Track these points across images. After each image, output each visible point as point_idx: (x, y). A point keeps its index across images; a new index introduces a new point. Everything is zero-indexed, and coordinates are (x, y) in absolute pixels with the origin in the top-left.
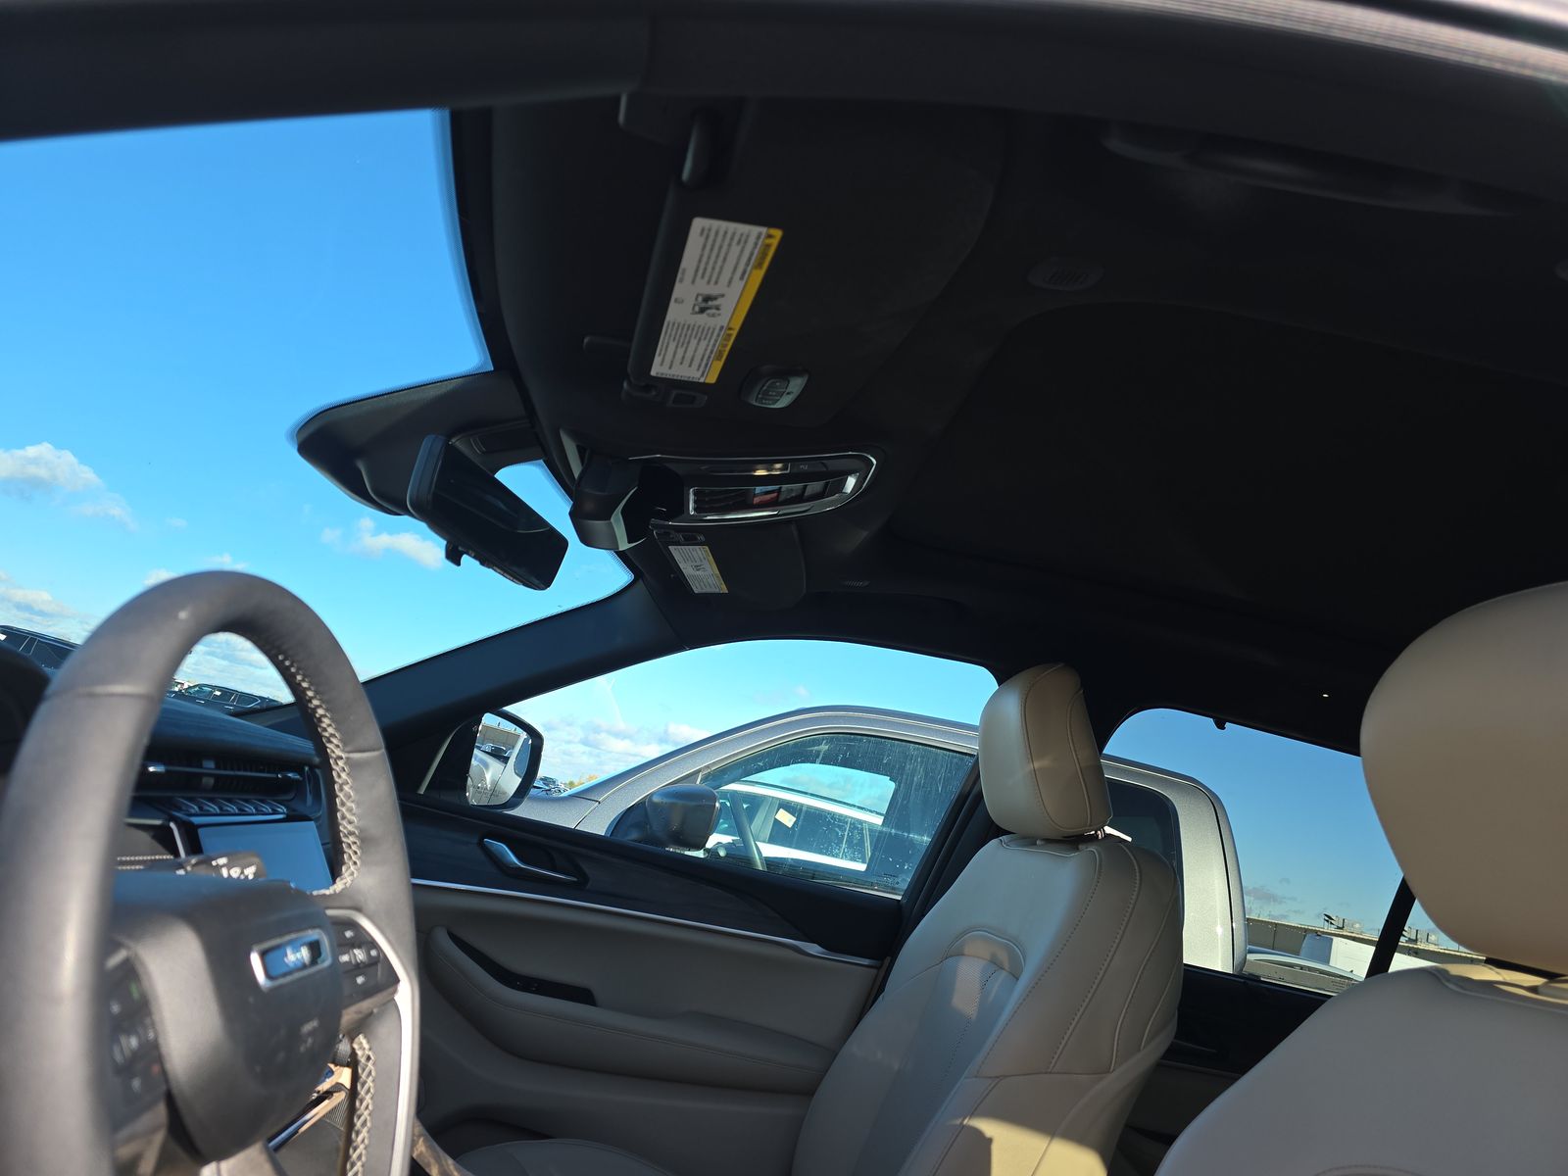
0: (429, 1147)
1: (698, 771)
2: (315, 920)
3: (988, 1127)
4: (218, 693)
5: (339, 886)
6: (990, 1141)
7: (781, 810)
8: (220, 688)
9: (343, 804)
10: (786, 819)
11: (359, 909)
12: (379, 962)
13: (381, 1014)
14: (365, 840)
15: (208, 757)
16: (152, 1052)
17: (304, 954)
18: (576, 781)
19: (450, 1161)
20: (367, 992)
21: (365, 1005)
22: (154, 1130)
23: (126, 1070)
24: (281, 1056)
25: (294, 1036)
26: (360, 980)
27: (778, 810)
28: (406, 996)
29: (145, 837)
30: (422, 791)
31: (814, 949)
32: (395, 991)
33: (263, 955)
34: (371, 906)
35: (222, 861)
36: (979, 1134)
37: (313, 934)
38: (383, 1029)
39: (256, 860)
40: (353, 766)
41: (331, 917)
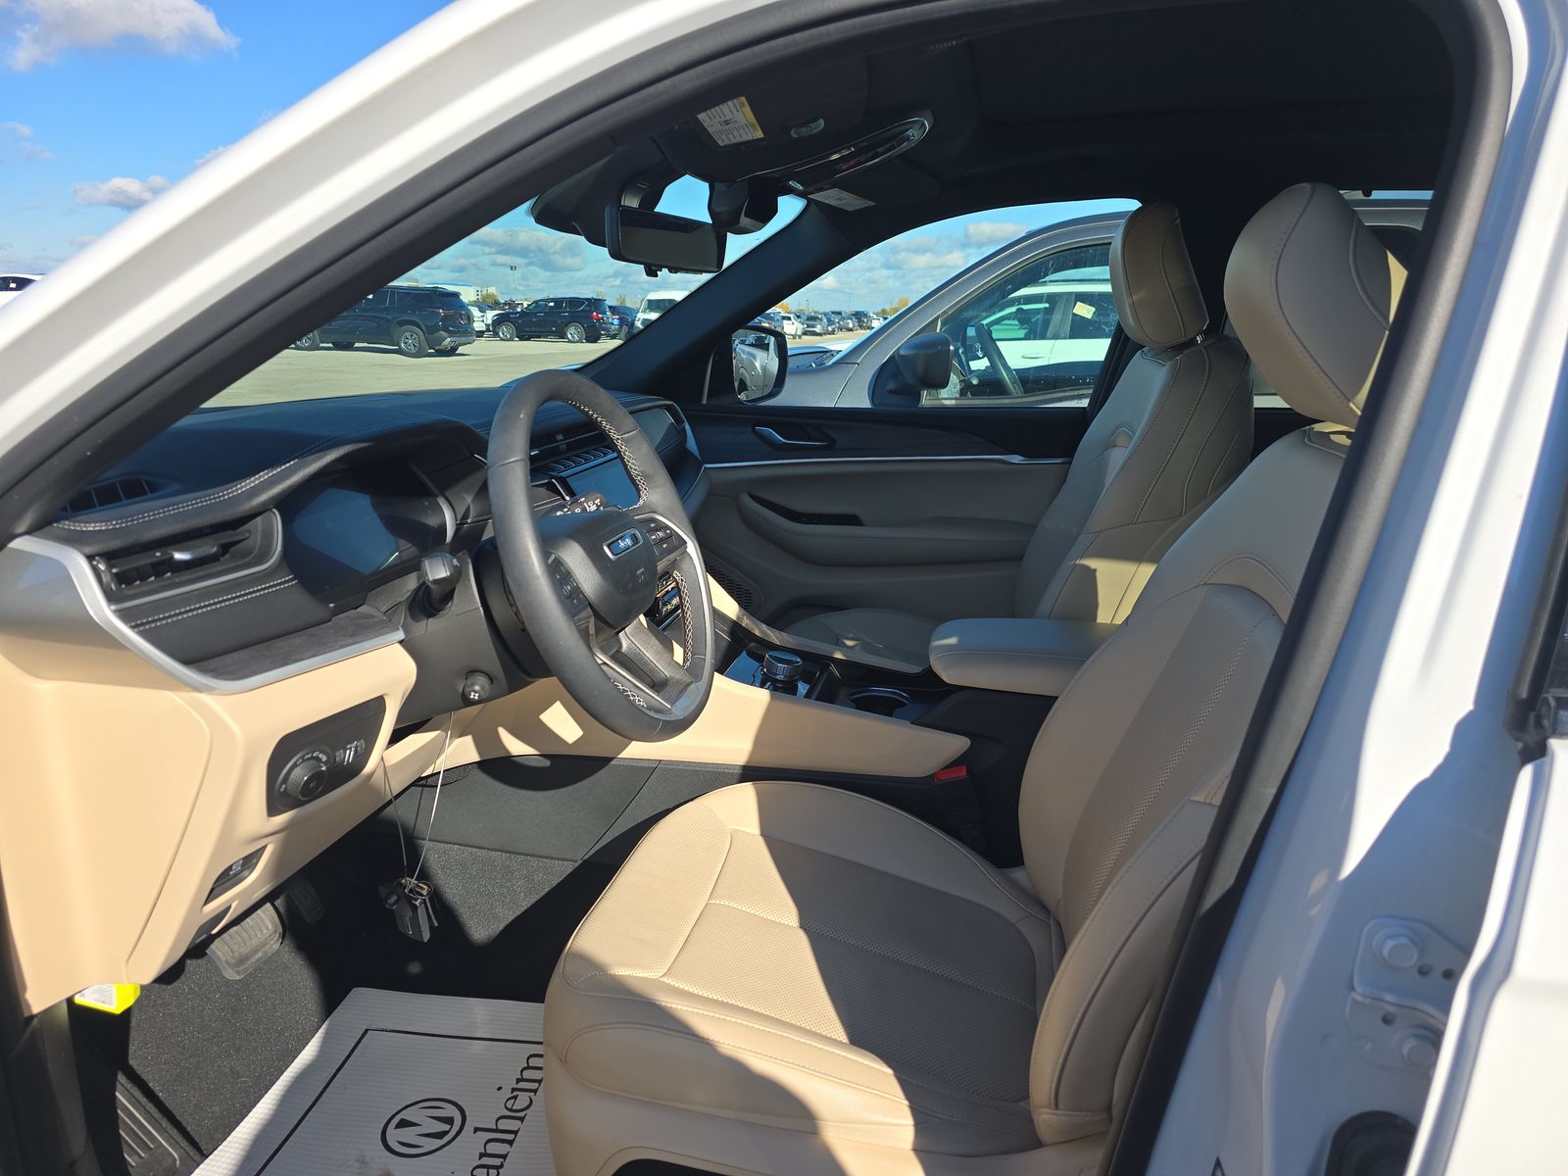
0: (750, 620)
1: (936, 319)
2: (631, 525)
3: (1091, 563)
4: (552, 304)
5: (641, 502)
6: (1095, 571)
7: (1079, 303)
8: (552, 300)
9: (629, 462)
10: (1085, 311)
11: (655, 512)
12: (674, 534)
13: (681, 560)
14: (646, 477)
15: (558, 433)
16: (577, 591)
17: (628, 541)
18: (888, 308)
19: (764, 626)
20: (670, 551)
21: (671, 557)
22: (589, 617)
23: (570, 596)
24: (630, 585)
25: (634, 576)
26: (664, 546)
27: (1075, 304)
28: (692, 549)
29: (543, 490)
30: (705, 402)
31: (1016, 459)
32: (686, 548)
33: (609, 546)
34: (660, 509)
35: (583, 499)
36: (1087, 568)
37: (632, 531)
38: (685, 565)
39: (599, 495)
40: (626, 441)
41: (638, 520)
